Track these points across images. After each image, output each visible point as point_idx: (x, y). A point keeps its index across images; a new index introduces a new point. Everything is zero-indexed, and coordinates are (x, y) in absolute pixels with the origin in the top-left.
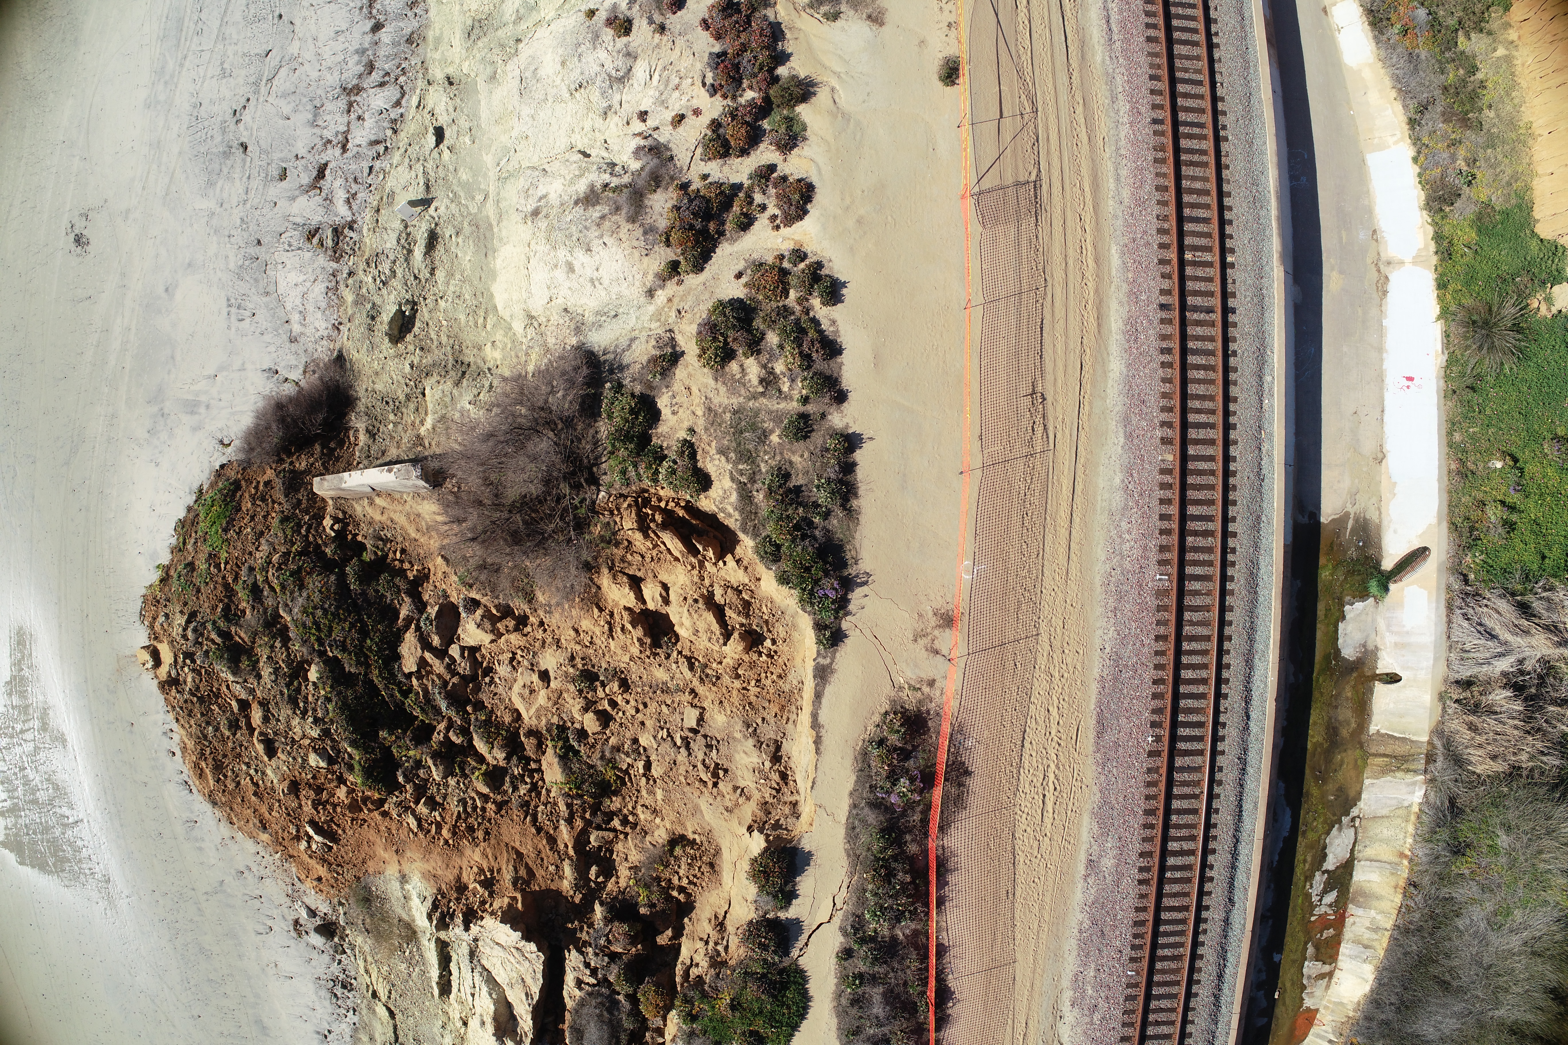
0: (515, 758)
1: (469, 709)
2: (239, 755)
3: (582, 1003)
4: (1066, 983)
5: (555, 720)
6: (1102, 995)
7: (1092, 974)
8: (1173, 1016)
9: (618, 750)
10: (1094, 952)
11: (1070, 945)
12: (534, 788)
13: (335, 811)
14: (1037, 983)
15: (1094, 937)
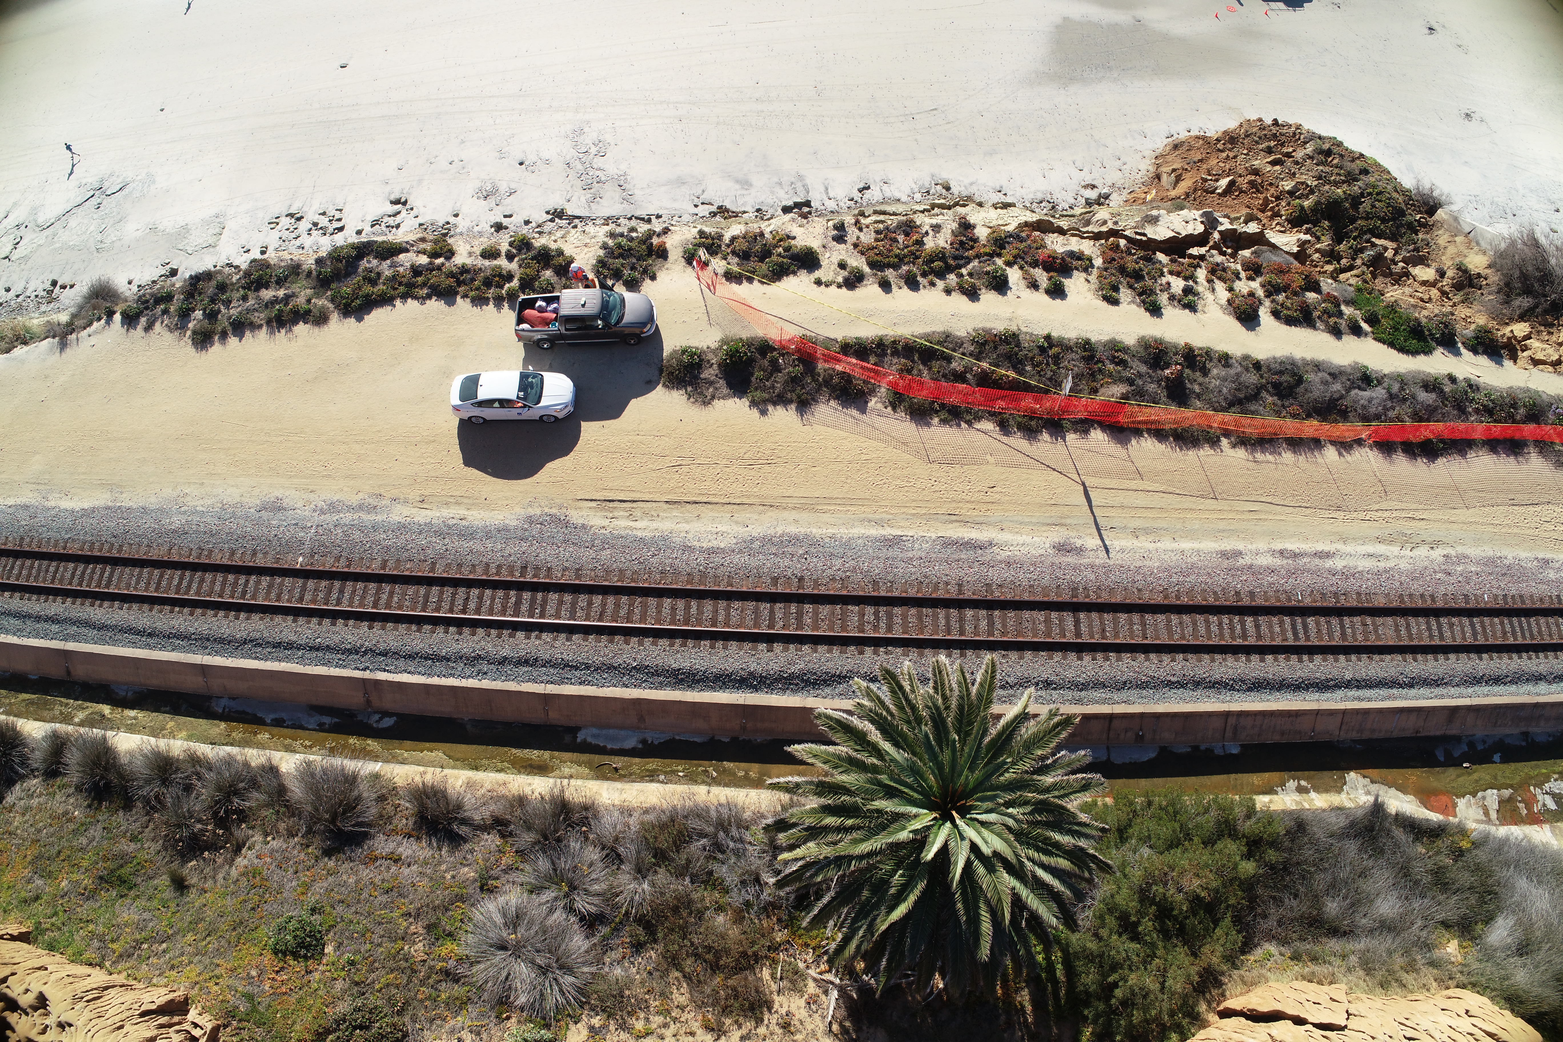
6: (1460, 578)
7: (1473, 569)
8: (1459, 638)
11: (1489, 551)
13: (1252, 193)
14: (1455, 527)
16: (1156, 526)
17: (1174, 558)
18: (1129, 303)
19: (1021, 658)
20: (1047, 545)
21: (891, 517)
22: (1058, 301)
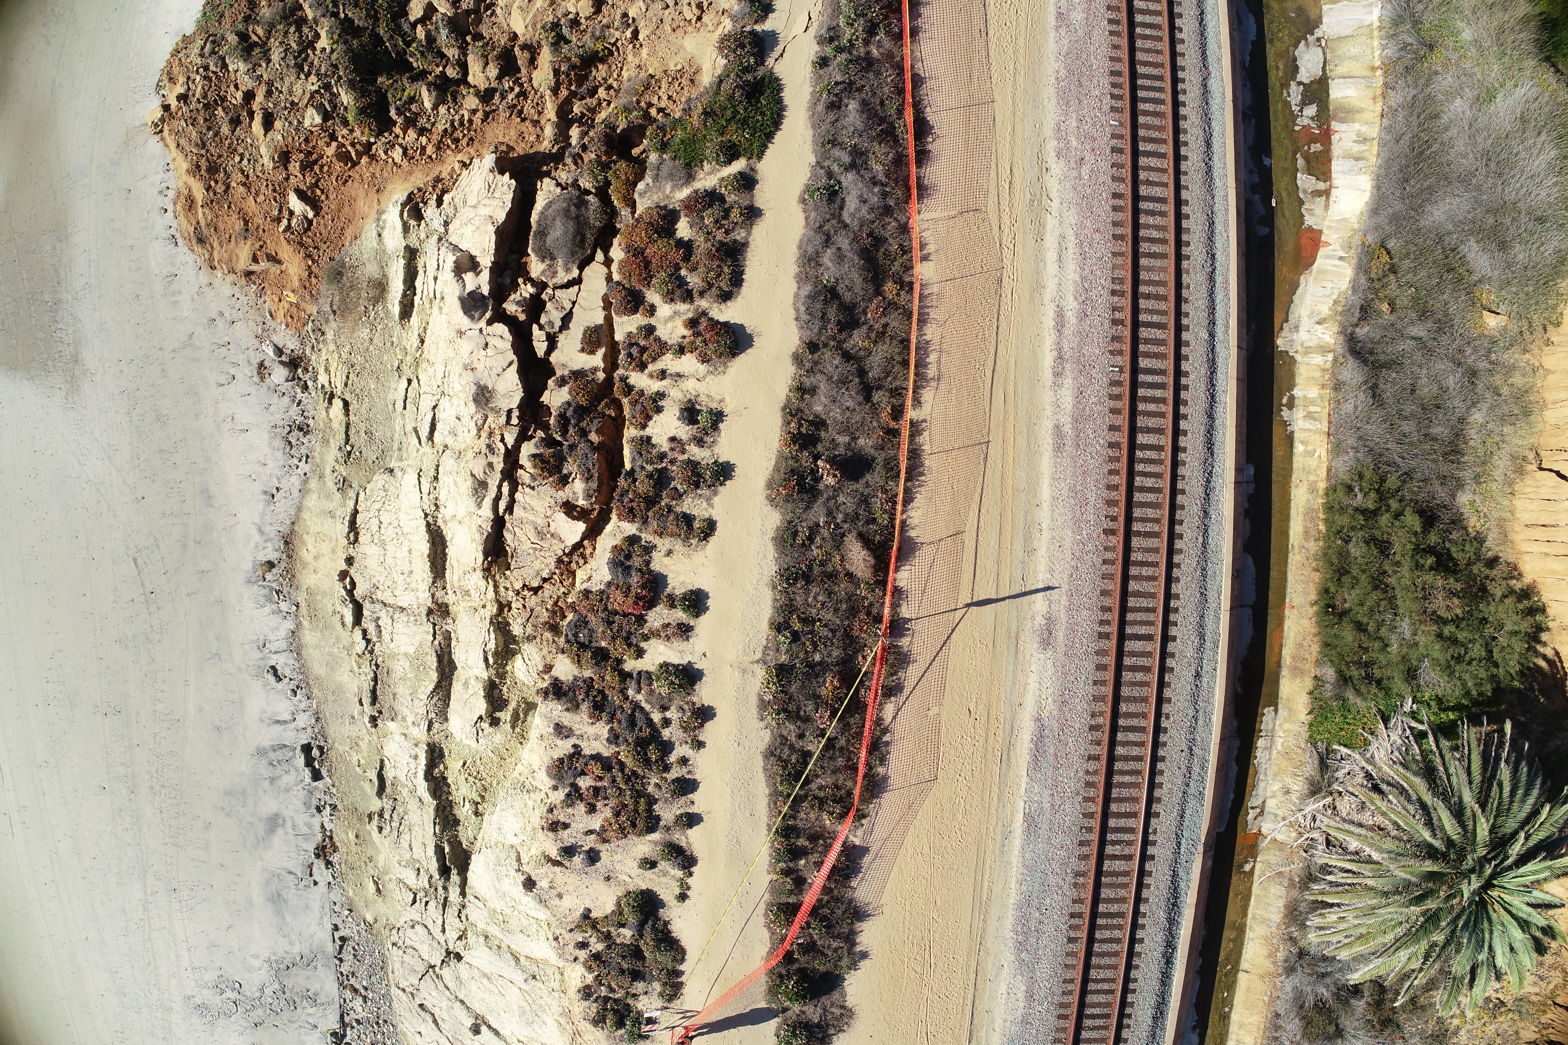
0: (507, 78)
1: (468, 38)
2: (235, 150)
3: (549, 205)
4: (1048, 131)
5: (551, 18)
6: (1088, 147)
7: (1074, 124)
8: (1164, 178)
9: (609, 27)
10: (1074, 103)
11: (1049, 92)
12: (523, 94)
13: (321, 170)
14: (1019, 128)
15: (1072, 86)
16: (1022, 525)
17: (1062, 510)
18: (711, 506)
19: (1169, 701)
20: (1042, 656)
21: (1000, 824)
22: (710, 602)
